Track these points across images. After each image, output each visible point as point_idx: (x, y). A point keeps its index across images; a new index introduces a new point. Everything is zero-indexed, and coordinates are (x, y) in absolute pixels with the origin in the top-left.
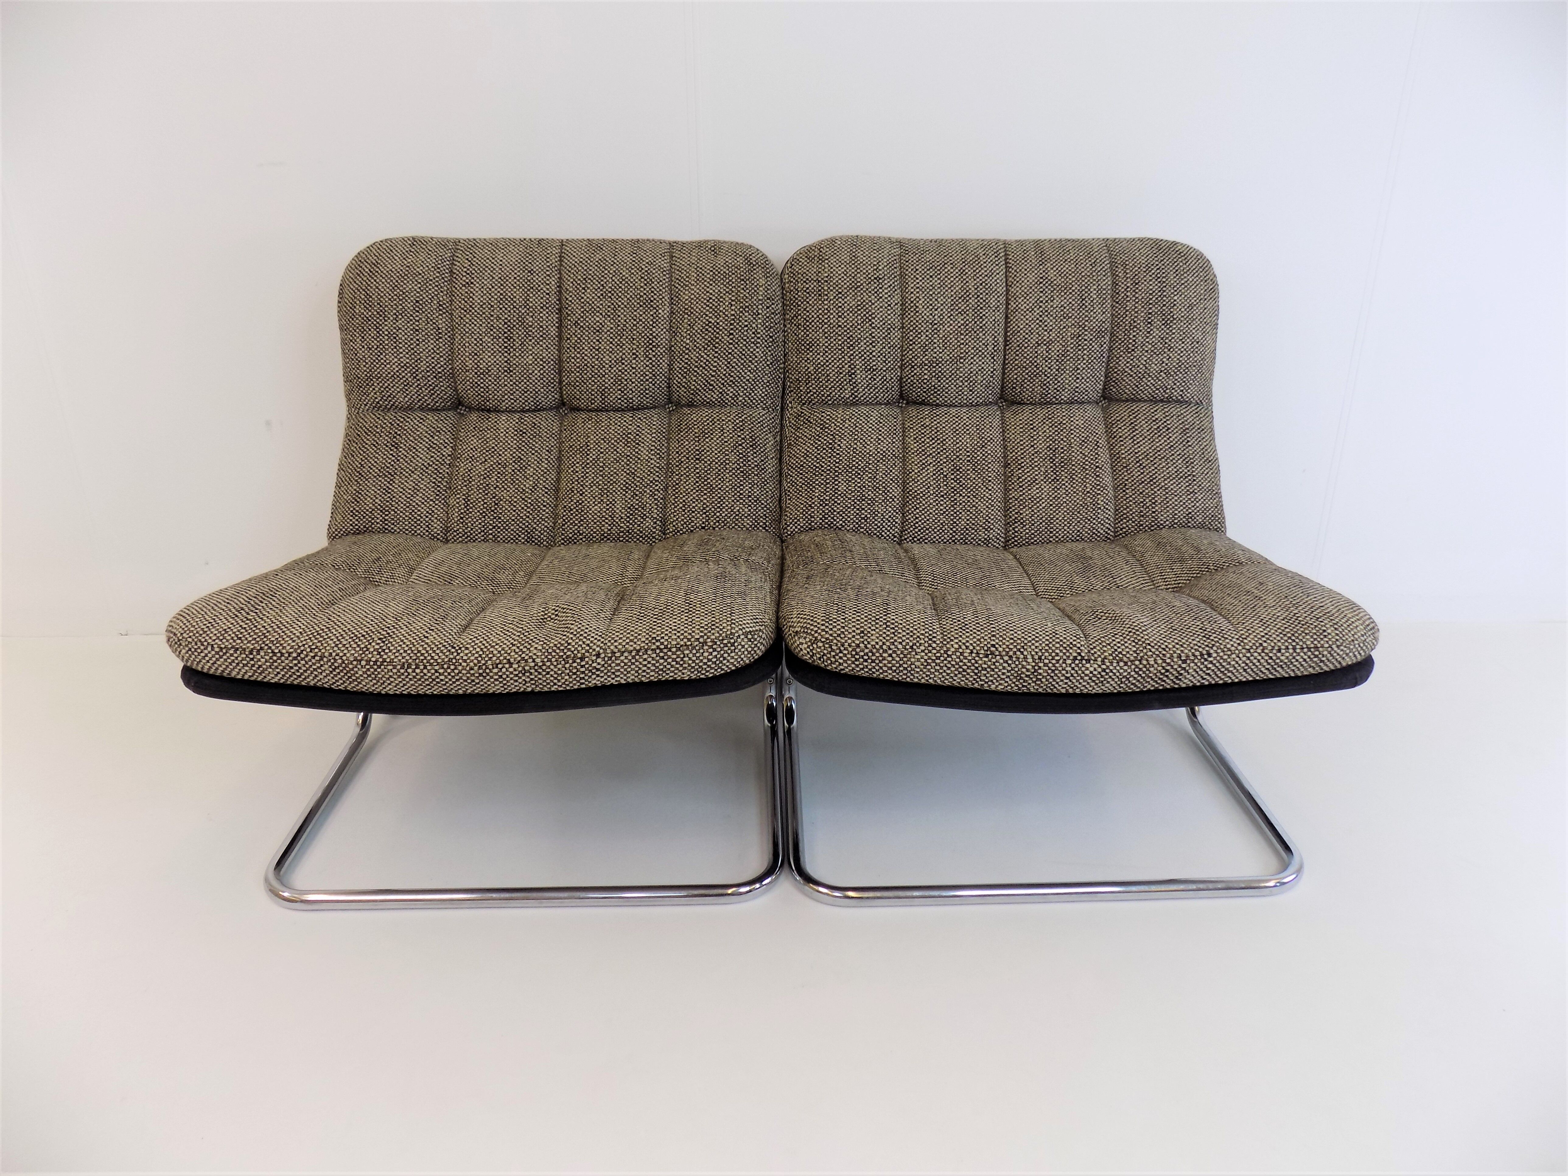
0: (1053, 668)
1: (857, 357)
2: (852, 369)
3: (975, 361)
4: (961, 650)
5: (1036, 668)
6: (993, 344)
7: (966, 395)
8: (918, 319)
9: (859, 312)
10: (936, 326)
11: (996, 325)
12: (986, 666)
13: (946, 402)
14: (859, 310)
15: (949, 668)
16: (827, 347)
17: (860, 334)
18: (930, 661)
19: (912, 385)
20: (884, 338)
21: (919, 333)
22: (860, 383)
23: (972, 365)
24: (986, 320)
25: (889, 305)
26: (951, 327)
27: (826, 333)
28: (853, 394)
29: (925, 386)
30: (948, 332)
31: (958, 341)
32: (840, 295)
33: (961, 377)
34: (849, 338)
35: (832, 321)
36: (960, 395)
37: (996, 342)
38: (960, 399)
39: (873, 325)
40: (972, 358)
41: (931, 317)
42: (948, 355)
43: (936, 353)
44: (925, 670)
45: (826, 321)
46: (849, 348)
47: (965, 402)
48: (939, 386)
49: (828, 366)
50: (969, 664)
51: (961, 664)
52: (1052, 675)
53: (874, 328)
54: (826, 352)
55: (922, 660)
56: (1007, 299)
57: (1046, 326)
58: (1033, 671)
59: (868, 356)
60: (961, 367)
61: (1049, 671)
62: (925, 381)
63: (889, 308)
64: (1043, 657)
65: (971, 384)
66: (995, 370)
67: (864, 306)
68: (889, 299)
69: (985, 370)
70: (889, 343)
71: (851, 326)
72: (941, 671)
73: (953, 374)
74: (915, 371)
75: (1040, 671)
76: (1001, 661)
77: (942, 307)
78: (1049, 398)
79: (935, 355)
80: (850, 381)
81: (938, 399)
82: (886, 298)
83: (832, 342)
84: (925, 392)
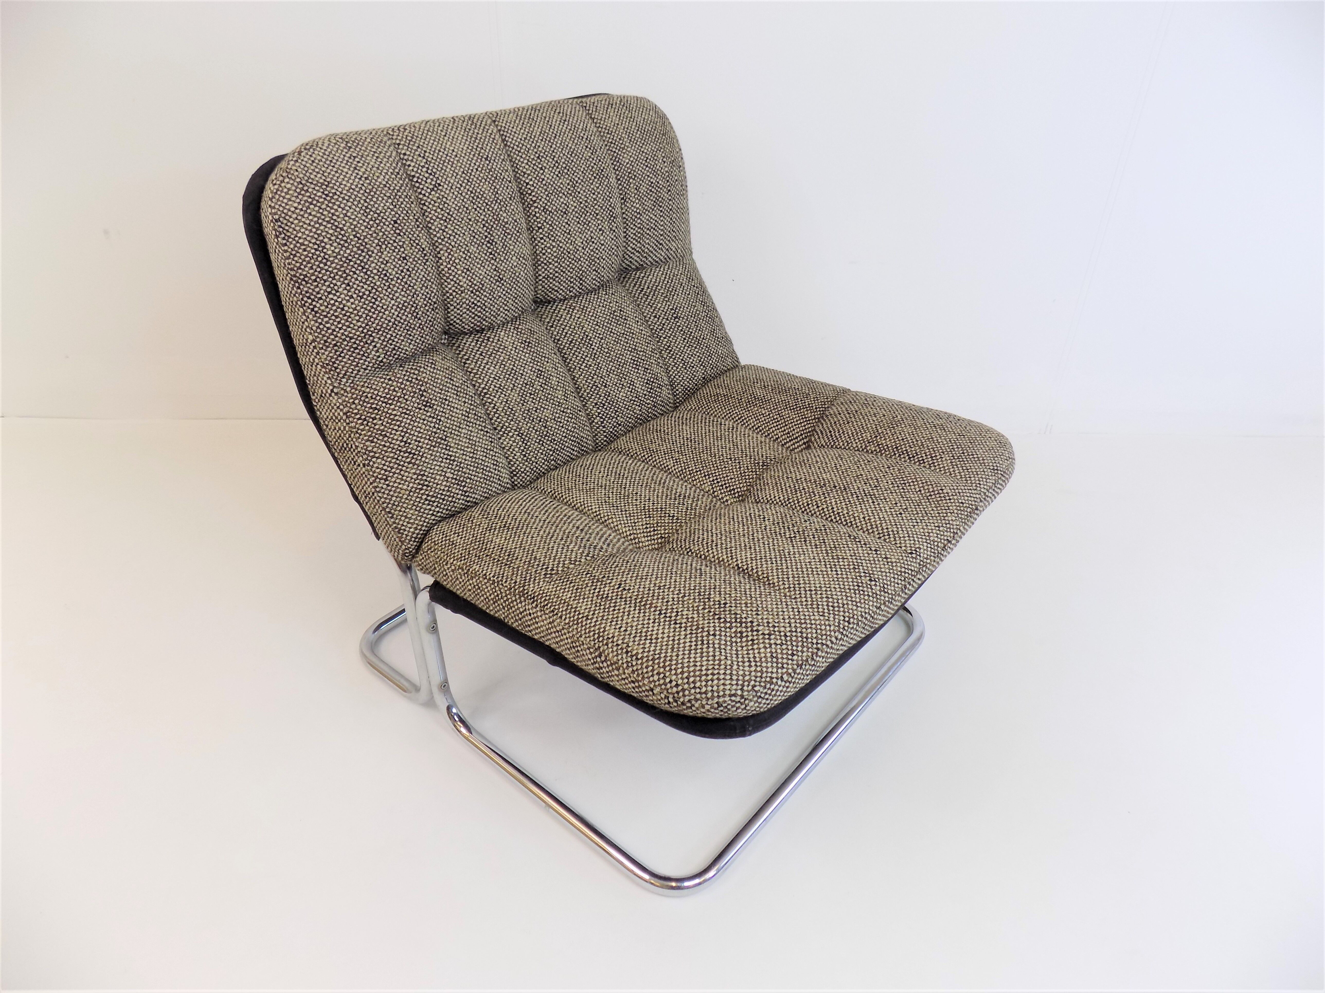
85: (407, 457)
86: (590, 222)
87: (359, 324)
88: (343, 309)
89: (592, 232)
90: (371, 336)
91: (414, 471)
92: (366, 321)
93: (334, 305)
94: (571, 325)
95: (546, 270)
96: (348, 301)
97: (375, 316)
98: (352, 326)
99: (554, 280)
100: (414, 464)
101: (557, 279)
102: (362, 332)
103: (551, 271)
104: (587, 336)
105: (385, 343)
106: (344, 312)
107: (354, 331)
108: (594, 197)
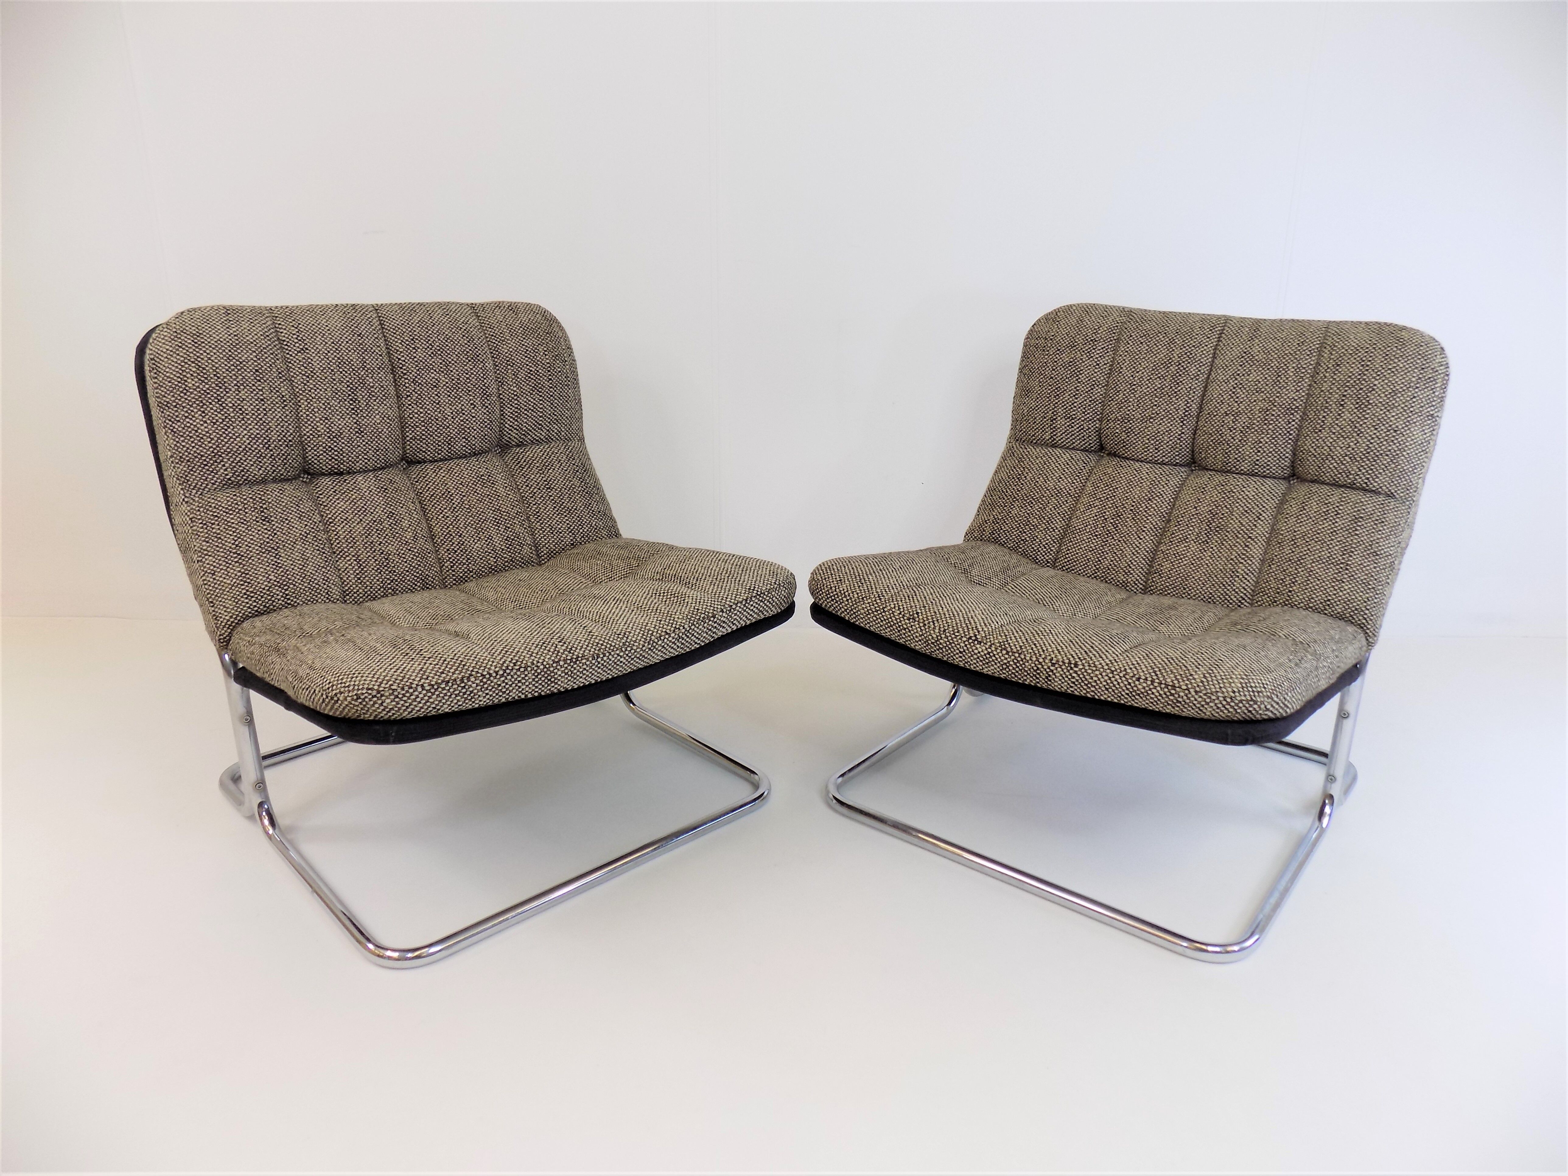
3: (1164, 422)
6: (1185, 409)
7: (1151, 452)
9: (1070, 368)
10: (1134, 387)
11: (1191, 392)
13: (1133, 456)
14: (1070, 366)
19: (1107, 437)
20: (1087, 392)
21: (1118, 392)
22: (1059, 428)
25: (1098, 365)
28: (1052, 437)
29: (1117, 439)
31: (1152, 403)
33: (1148, 435)
34: (1057, 389)
36: (1146, 452)
37: (1188, 407)
38: (1146, 455)
39: (1079, 380)
42: (1140, 414)
43: (1129, 410)
46: (1055, 397)
47: (1151, 458)
48: (1128, 440)
49: (1037, 410)
50: (895, 622)
53: (1079, 382)
54: (1038, 398)
56: (1211, 370)
57: (1237, 397)
62: (1118, 434)
65: (1157, 443)
66: (1183, 433)
68: (1099, 359)
70: (1091, 397)
73: (1141, 432)
74: (1110, 425)
78: (1230, 466)
79: (1128, 413)
81: (1127, 452)
82: (1097, 358)
84: (1116, 444)
85: (236, 557)
86: (461, 397)
87: (210, 445)
88: (196, 431)
89: (463, 405)
90: (220, 456)
91: (239, 569)
92: (217, 444)
93: (189, 427)
94: (435, 482)
95: (413, 432)
96: (202, 425)
97: (226, 440)
98: (203, 446)
99: (421, 442)
100: (241, 564)
101: (424, 441)
102: (213, 452)
103: (418, 433)
104: (449, 492)
105: (234, 464)
106: (197, 434)
107: (205, 451)
108: (467, 376)
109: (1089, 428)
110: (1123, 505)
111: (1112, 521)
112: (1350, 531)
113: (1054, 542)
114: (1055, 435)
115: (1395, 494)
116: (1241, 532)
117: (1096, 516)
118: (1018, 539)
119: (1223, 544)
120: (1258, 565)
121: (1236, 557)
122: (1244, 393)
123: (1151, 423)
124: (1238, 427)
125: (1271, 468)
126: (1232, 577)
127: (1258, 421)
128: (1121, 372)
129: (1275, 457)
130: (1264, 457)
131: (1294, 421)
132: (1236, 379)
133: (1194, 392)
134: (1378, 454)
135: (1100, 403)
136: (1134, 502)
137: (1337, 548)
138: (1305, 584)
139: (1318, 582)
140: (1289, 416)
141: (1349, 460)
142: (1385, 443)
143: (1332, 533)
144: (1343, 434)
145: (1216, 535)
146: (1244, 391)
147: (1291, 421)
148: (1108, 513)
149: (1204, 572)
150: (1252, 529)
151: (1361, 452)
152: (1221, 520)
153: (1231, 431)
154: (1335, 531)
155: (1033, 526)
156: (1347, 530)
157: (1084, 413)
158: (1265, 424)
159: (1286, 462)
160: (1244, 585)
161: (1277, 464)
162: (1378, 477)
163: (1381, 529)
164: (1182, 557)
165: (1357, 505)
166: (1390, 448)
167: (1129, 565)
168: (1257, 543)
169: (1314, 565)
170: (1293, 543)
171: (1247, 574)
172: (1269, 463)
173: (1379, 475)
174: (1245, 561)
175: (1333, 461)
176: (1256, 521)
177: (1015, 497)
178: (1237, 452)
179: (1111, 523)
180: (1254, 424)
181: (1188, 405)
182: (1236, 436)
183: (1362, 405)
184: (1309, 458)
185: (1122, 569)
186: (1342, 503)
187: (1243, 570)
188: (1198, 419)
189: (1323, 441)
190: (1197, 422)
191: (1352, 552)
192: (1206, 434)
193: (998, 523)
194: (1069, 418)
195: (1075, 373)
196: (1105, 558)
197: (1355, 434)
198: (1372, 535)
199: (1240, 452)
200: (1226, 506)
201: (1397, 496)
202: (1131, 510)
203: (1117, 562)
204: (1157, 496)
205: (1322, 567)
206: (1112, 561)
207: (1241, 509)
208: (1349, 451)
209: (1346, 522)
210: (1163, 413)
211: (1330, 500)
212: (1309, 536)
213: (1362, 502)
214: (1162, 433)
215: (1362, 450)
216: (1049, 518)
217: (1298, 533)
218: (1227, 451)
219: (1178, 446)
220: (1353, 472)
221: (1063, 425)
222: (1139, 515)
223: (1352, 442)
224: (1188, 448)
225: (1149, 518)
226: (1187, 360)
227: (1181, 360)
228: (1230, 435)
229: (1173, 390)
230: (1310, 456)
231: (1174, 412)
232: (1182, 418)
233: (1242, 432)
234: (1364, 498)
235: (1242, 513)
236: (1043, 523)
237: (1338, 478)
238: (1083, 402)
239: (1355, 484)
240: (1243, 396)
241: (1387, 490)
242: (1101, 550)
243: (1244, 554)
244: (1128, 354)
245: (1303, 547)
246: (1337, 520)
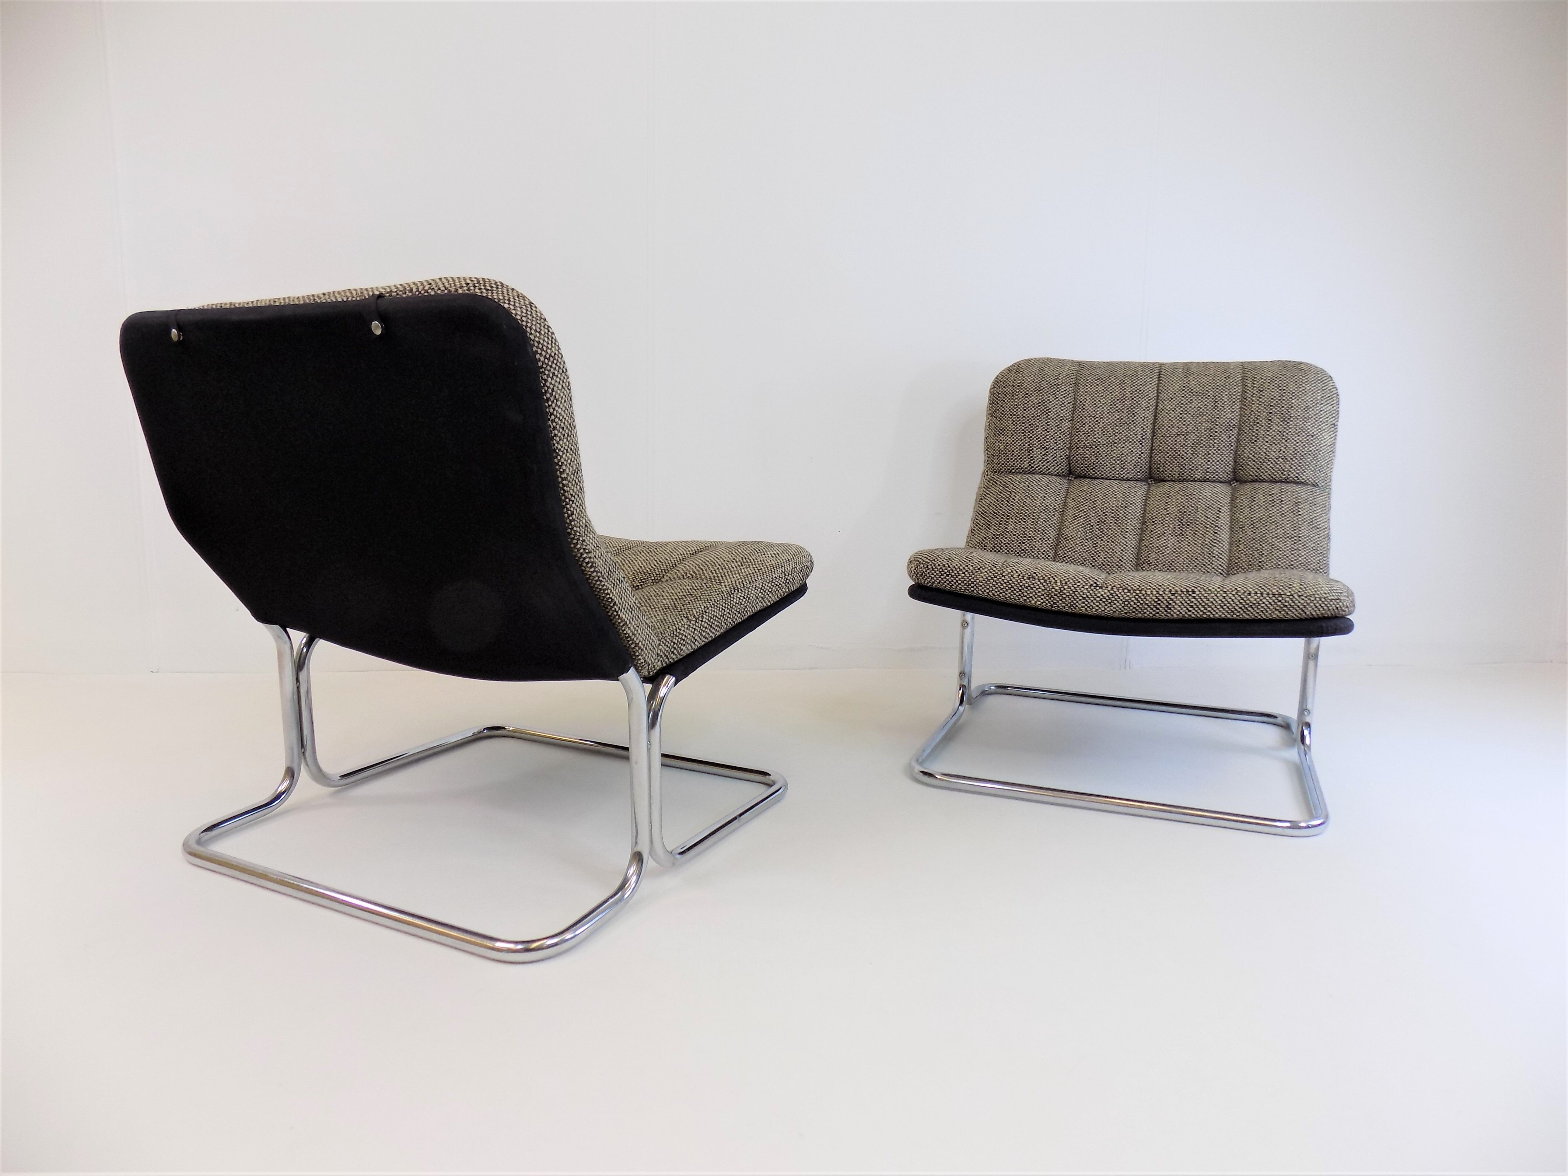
0: (1074, 590)
1: (1035, 439)
2: (1030, 447)
3: (1126, 445)
4: (1012, 574)
5: (1062, 589)
6: (1142, 434)
7: (1118, 471)
8: (1084, 414)
9: (1039, 407)
10: (1097, 419)
11: (1145, 420)
12: (1027, 585)
13: (1102, 475)
14: (1039, 406)
15: (1002, 585)
16: (1014, 431)
17: (1038, 423)
18: (989, 578)
19: (1077, 462)
20: (1056, 426)
21: (1084, 424)
22: (1036, 457)
23: (1123, 449)
24: (1138, 416)
25: (1063, 404)
26: (1109, 420)
27: (1014, 421)
28: (1030, 465)
29: (1086, 462)
30: (1107, 424)
31: (1114, 431)
32: (1027, 396)
33: (1114, 457)
34: (1030, 425)
35: (1019, 413)
36: (1113, 471)
37: (1144, 432)
38: (1113, 474)
39: (1049, 417)
40: (1124, 443)
41: (1094, 412)
42: (1105, 441)
43: (1095, 438)
44: (986, 584)
45: (1015, 413)
46: (1029, 432)
47: (1117, 476)
48: (1097, 463)
49: (1013, 445)
50: (1016, 583)
51: (1011, 582)
52: (1073, 595)
53: (1049, 419)
54: (1013, 435)
55: (985, 577)
56: (1157, 402)
57: (1185, 421)
58: (1059, 591)
59: (1043, 438)
60: (1115, 450)
61: (1071, 592)
62: (1086, 459)
63: (1063, 405)
64: (1068, 583)
65: (1122, 462)
66: (1142, 453)
67: (1044, 403)
68: (1064, 399)
69: (1134, 453)
70: (1060, 430)
71: (1033, 417)
72: (997, 586)
73: (1108, 454)
74: (1079, 452)
75: (1065, 592)
76: (1039, 583)
77: (1103, 406)
78: (1185, 476)
79: (1095, 440)
80: (1029, 455)
81: (1096, 473)
82: (1061, 398)
83: (1017, 428)
84: (1086, 467)
109: (1061, 456)
110: (1104, 513)
111: (1098, 527)
112: (1295, 512)
113: (1050, 549)
114: (1032, 464)
115: (1318, 484)
116: (1208, 523)
117: (1083, 524)
118: (1018, 549)
119: (1196, 534)
120: (1227, 547)
121: (1209, 542)
122: (1189, 418)
123: (1115, 447)
124: (1189, 444)
125: (1219, 474)
126: (1209, 558)
127: (1205, 438)
128: (1084, 409)
129: (1222, 464)
130: (1213, 465)
131: (1233, 435)
132: (1181, 407)
133: (1147, 420)
134: (1303, 454)
135: (1068, 435)
136: (1113, 510)
137: (1288, 526)
138: (1270, 555)
139: (1281, 553)
140: (1229, 432)
141: (1282, 461)
142: (1307, 445)
143: (1281, 515)
144: (1274, 441)
145: (1188, 528)
146: (1190, 416)
147: (1231, 435)
148: (1092, 521)
149: (1185, 557)
150: (1217, 520)
151: (1290, 454)
152: (1189, 517)
153: (1184, 448)
154: (1283, 514)
155: (1030, 537)
156: (1292, 512)
157: (1056, 443)
158: (1211, 439)
159: (1230, 468)
160: (1220, 563)
161: (1224, 470)
162: (1305, 472)
163: (1315, 509)
164: (1164, 548)
165: (1294, 494)
166: (1311, 449)
167: (1120, 560)
168: (1223, 530)
169: (1273, 540)
170: (1252, 526)
171: (1221, 554)
172: (1217, 470)
173: (1306, 470)
174: (1218, 544)
175: (1269, 463)
176: (1217, 514)
177: (1008, 516)
178: (1191, 463)
179: (1098, 528)
180: (1202, 440)
181: (1144, 430)
182: (1188, 451)
183: (1286, 419)
184: (1249, 463)
185: (1115, 563)
186: (1283, 493)
187: (1217, 551)
188: (1152, 441)
189: (1259, 448)
190: (1152, 444)
191: (1300, 528)
192: (1162, 452)
193: (997, 538)
194: (1044, 448)
195: (1045, 411)
196: (1099, 556)
197: (1283, 441)
198: (1311, 514)
199: (1193, 463)
200: (1191, 505)
201: (1320, 485)
202: (1112, 517)
203: (1110, 558)
204: (1131, 504)
205: (1281, 541)
206: (1105, 558)
207: (1204, 506)
208: (1281, 454)
209: (1290, 507)
210: (1125, 438)
211: (1273, 492)
212: (1264, 519)
213: (1297, 491)
214: (1125, 454)
215: (1291, 452)
216: (1042, 530)
217: (1255, 518)
218: (1182, 464)
219: (1139, 464)
220: (1286, 470)
221: (1039, 454)
222: (1120, 519)
223: (1283, 446)
224: (1147, 465)
225: (1129, 521)
226: (1138, 396)
227: (1133, 395)
228: (1183, 451)
229: (1130, 420)
230: (1250, 461)
231: (1133, 437)
232: (1141, 441)
233: (1192, 447)
234: (1298, 488)
235: (1205, 509)
236: (1038, 534)
237: (1275, 475)
238: (1054, 434)
239: (1288, 479)
240: (1189, 420)
241: (1312, 481)
242: (1093, 550)
243: (1215, 539)
244: (1088, 394)
245: (1261, 529)
246: (1283, 506)
